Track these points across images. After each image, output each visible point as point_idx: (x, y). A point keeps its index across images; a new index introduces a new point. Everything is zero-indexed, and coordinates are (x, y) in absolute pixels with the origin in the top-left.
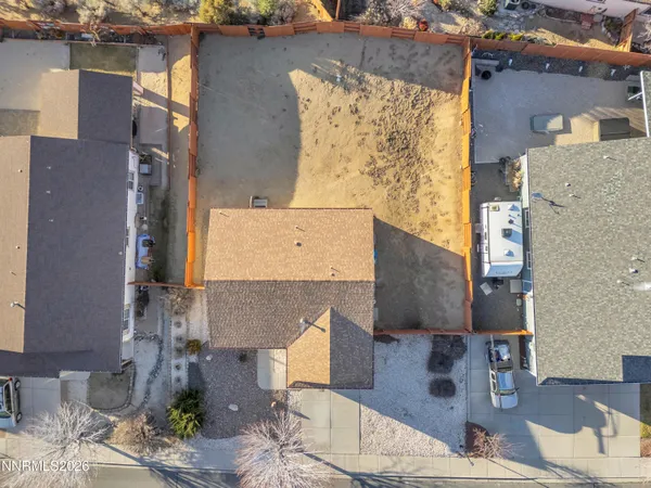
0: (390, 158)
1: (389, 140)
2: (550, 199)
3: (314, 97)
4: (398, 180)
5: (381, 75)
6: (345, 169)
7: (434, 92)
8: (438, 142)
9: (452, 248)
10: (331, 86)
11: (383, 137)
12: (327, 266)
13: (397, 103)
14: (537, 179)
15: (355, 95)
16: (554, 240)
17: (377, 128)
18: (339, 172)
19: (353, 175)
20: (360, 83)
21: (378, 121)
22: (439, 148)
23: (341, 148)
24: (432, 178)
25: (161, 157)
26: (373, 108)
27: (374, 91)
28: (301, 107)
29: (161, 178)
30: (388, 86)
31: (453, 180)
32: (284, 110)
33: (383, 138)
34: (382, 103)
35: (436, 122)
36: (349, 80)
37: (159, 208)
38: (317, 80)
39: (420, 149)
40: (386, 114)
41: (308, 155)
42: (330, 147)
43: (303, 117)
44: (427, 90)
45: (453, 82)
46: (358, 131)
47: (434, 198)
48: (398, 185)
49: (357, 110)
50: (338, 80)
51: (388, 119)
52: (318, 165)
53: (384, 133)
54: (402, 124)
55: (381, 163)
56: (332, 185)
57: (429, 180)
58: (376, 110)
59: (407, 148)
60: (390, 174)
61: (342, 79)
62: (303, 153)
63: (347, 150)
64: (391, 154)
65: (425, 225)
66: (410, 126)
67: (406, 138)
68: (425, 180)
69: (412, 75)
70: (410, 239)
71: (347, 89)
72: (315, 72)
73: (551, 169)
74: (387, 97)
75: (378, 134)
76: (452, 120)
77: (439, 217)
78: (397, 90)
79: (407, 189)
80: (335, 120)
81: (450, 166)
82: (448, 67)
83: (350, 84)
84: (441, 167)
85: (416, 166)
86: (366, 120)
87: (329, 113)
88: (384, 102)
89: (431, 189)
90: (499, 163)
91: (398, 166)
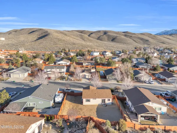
19: (86, 109)
48: (76, 108)
55: (80, 110)
56: (90, 108)
57: (70, 108)
90: (55, 107)
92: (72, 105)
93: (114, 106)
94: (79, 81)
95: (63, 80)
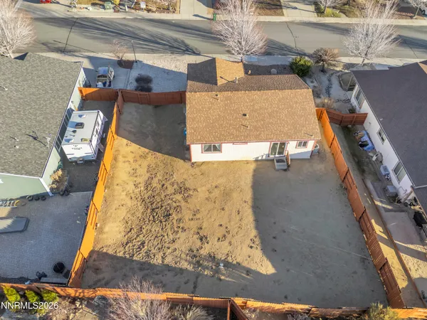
0: (170, 202)
1: (170, 215)
2: (35, 141)
3: (246, 251)
4: (163, 185)
5: (175, 268)
6: (210, 193)
7: (121, 254)
8: (123, 213)
9: (125, 141)
10: (230, 259)
11: (176, 218)
12: (221, 101)
13: (159, 246)
14: (42, 156)
15: (204, 252)
16: (43, 118)
17: (181, 225)
18: (216, 190)
19: (204, 188)
20: (198, 262)
21: (180, 230)
22: (124, 208)
23: (214, 208)
24: (133, 187)
25: (381, 202)
26: (185, 242)
27: (183, 256)
28: (257, 241)
29: (374, 187)
30: (168, 260)
31: (115, 183)
32: (274, 238)
33: (175, 216)
34: (176, 245)
35: (122, 229)
36: (210, 264)
37: (365, 168)
38: (245, 264)
39: (141, 209)
40: (171, 237)
41: (245, 202)
42: (226, 209)
43: (254, 233)
44: (128, 256)
45: (97, 263)
46: (200, 221)
47: (134, 173)
48: (163, 182)
49: (201, 240)
50: (222, 265)
51: (170, 233)
52: (235, 195)
53: (174, 221)
54: (156, 228)
55: (179, 197)
56: (221, 181)
57: (136, 186)
58: (182, 240)
59: (153, 210)
60: (170, 190)
61: (218, 265)
62: (250, 203)
63: (210, 206)
64: (168, 204)
65: (144, 157)
66: (149, 227)
67: (154, 217)
68: (139, 186)
69: (141, 269)
70: (157, 148)
71: (212, 257)
72: (248, 271)
73: (26, 160)
74: (169, 251)
75: (179, 220)
76: (106, 229)
77: (132, 161)
78: (159, 256)
79: (156, 180)
80: (222, 231)
81: (116, 193)
82: (100, 276)
83: (209, 261)
84: (124, 193)
85: (146, 196)
86: (192, 232)
87: (229, 237)
88: (173, 246)
89: (135, 179)
90: (70, 192)
91: (163, 196)
92: (145, 163)
93: (319, 167)
94: (167, 10)
95: (104, 8)
